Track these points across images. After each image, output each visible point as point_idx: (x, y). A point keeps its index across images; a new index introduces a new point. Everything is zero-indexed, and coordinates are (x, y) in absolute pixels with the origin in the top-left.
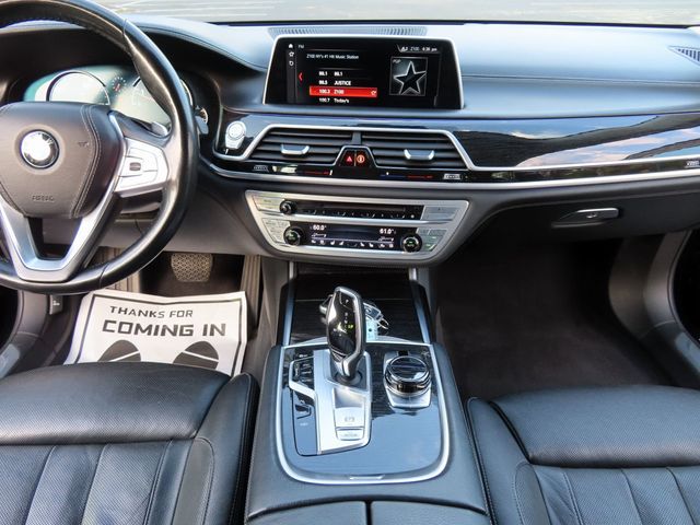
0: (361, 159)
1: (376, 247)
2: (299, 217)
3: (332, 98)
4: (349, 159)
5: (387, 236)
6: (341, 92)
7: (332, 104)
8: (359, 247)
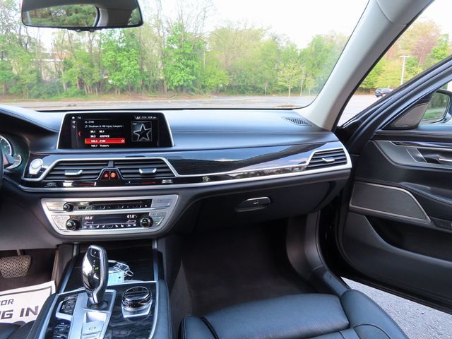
0: (113, 175)
1: (125, 227)
2: (76, 213)
3: (99, 144)
4: (106, 176)
5: (131, 219)
6: (104, 141)
7: (99, 147)
8: (114, 227)
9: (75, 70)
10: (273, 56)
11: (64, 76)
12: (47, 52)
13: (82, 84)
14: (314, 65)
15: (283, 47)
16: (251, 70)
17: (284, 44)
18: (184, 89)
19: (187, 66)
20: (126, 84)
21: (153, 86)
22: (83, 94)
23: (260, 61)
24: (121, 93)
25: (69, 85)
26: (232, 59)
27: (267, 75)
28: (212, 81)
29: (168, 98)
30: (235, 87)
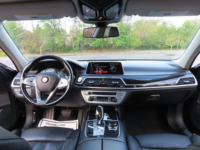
1: (107, 101)
9: (78, 41)
10: (163, 32)
11: (73, 43)
12: (68, 34)
13: (80, 46)
14: (184, 35)
15: (168, 27)
16: (152, 39)
17: (169, 26)
18: (121, 48)
19: (123, 38)
20: (97, 46)
21: (108, 47)
22: (80, 50)
23: (157, 34)
24: (95, 50)
25: (75, 47)
26: (143, 34)
27: (160, 40)
28: (134, 44)
29: (114, 51)
30: (144, 46)
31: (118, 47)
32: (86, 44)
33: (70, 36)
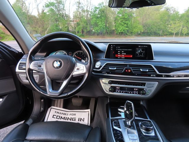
0: (129, 71)
1: (133, 93)
2: (113, 85)
3: (121, 57)
4: (127, 71)
5: (136, 90)
6: (123, 56)
7: (121, 58)
8: (129, 93)
9: (81, 26)
10: (166, 18)
11: (77, 29)
12: (71, 19)
13: (83, 32)
15: (171, 14)
16: (154, 25)
17: (172, 12)
18: (123, 34)
19: (125, 24)
20: (99, 32)
21: (110, 32)
22: (83, 36)
23: (159, 20)
24: (97, 35)
25: (78, 32)
26: (145, 20)
27: (162, 27)
28: (135, 30)
29: (116, 37)
30: (146, 33)
31: (119, 33)
32: (88, 29)
33: (73, 21)
